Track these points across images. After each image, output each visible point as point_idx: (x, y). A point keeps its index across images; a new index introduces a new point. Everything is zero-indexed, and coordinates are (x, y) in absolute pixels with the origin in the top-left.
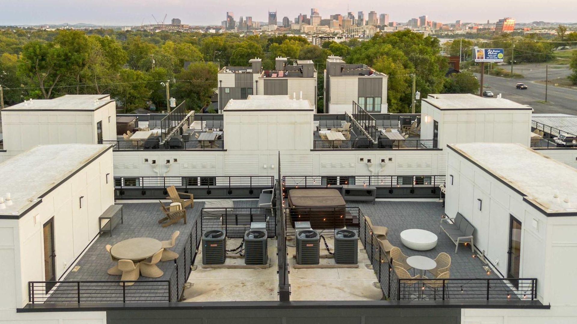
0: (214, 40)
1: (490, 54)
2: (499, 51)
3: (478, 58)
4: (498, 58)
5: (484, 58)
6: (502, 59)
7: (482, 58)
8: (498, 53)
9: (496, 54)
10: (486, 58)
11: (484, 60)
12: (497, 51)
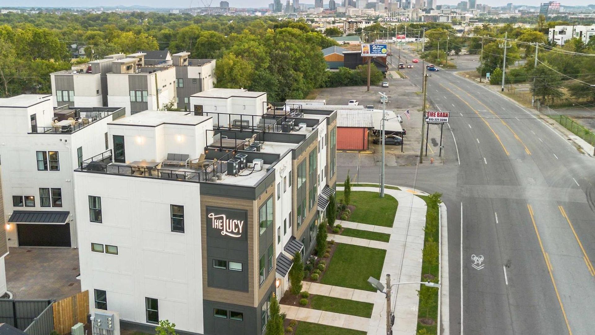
0: (190, 29)
1: (374, 49)
2: (383, 47)
3: (364, 53)
4: (382, 53)
5: (369, 52)
6: (386, 53)
7: (368, 53)
8: (382, 48)
9: (380, 49)
10: (371, 53)
11: (369, 55)
12: (381, 47)
